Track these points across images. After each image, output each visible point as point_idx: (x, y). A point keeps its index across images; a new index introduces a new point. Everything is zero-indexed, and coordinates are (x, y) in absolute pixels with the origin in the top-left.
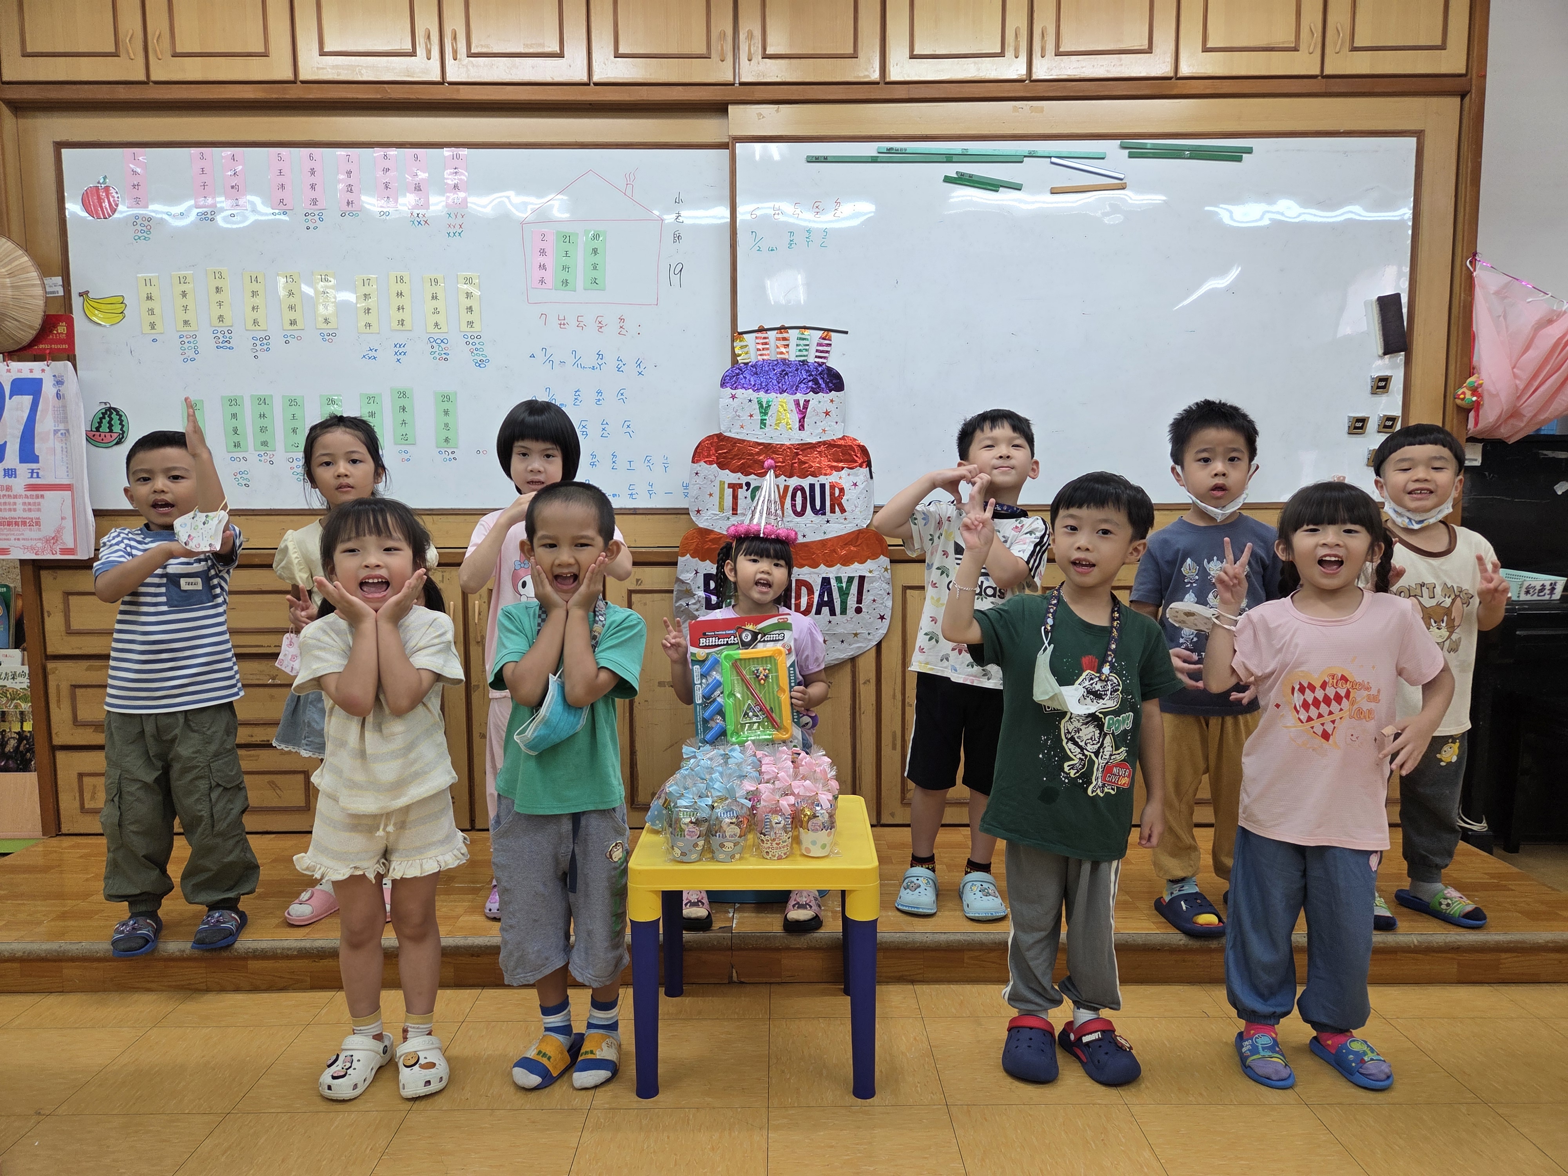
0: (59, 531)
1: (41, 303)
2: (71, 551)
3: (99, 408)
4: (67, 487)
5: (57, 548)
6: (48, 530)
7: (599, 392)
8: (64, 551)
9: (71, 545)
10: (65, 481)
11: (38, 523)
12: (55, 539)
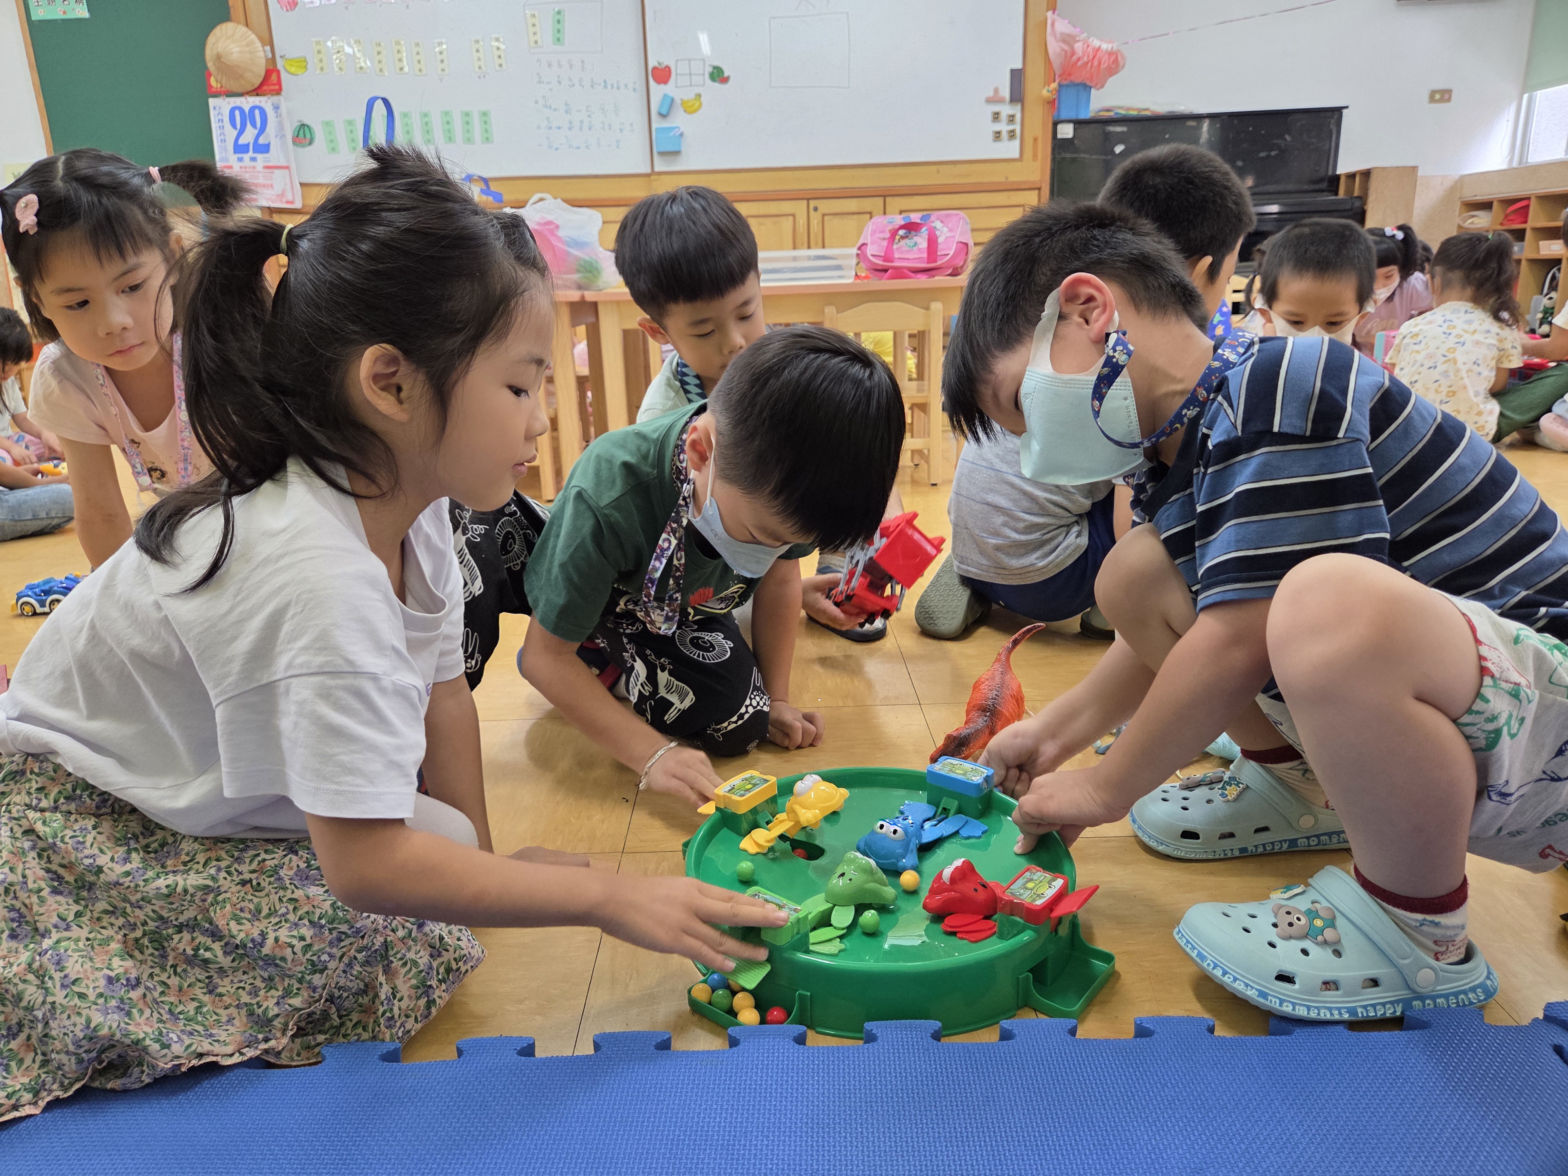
0: (284, 191)
1: (263, 61)
2: (292, 202)
3: (296, 124)
4: (287, 168)
5: (284, 200)
6: (278, 189)
8: (287, 202)
9: (290, 198)
10: (285, 164)
11: (272, 186)
12: (282, 195)
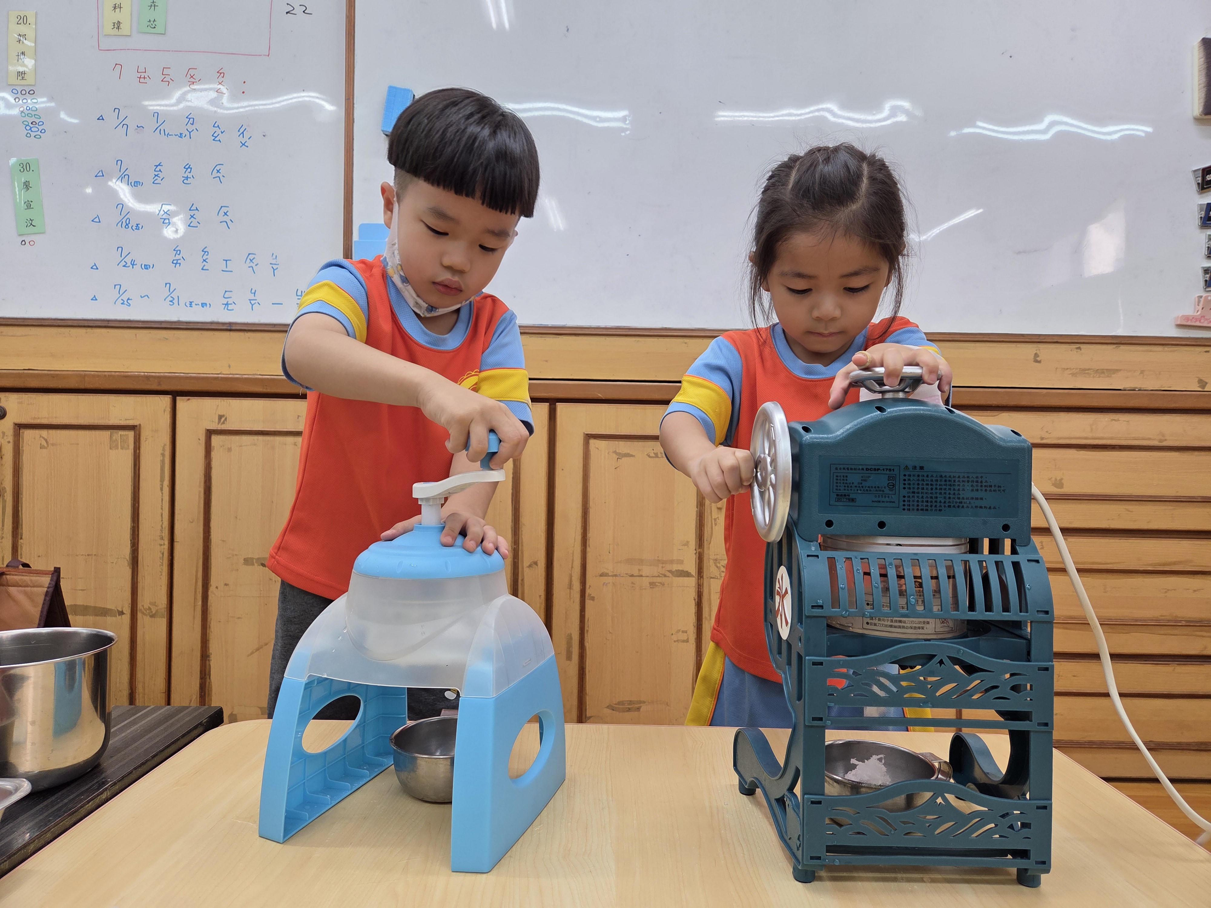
7: (188, 168)
